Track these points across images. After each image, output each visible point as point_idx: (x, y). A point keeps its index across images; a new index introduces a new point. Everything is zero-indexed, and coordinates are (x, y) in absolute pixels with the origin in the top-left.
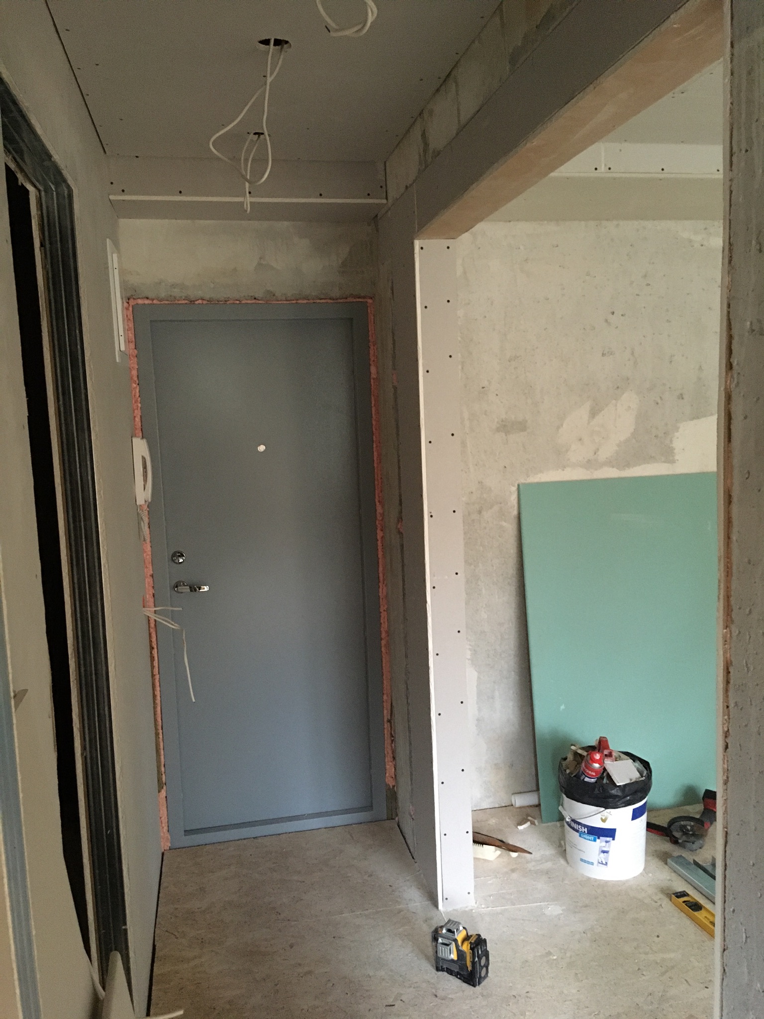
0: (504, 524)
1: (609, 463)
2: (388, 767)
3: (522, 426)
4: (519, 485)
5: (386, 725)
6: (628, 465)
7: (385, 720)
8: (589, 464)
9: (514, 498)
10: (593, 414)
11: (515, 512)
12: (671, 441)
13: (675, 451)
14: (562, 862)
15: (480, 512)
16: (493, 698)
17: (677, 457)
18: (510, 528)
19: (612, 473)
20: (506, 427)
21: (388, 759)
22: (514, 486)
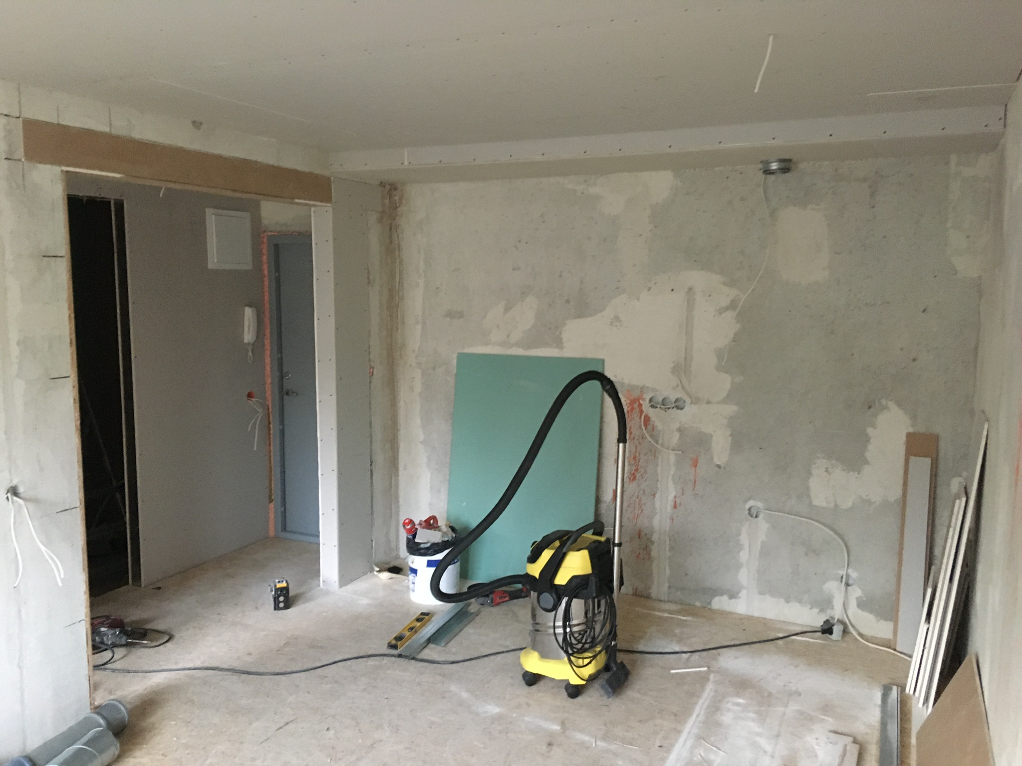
1: (517, 345)
3: (461, 315)
4: (458, 354)
6: (529, 347)
8: (503, 344)
9: (455, 362)
10: (507, 309)
12: (560, 334)
13: (563, 341)
15: (434, 368)
17: (564, 345)
19: (520, 352)
20: (450, 315)
22: (455, 354)
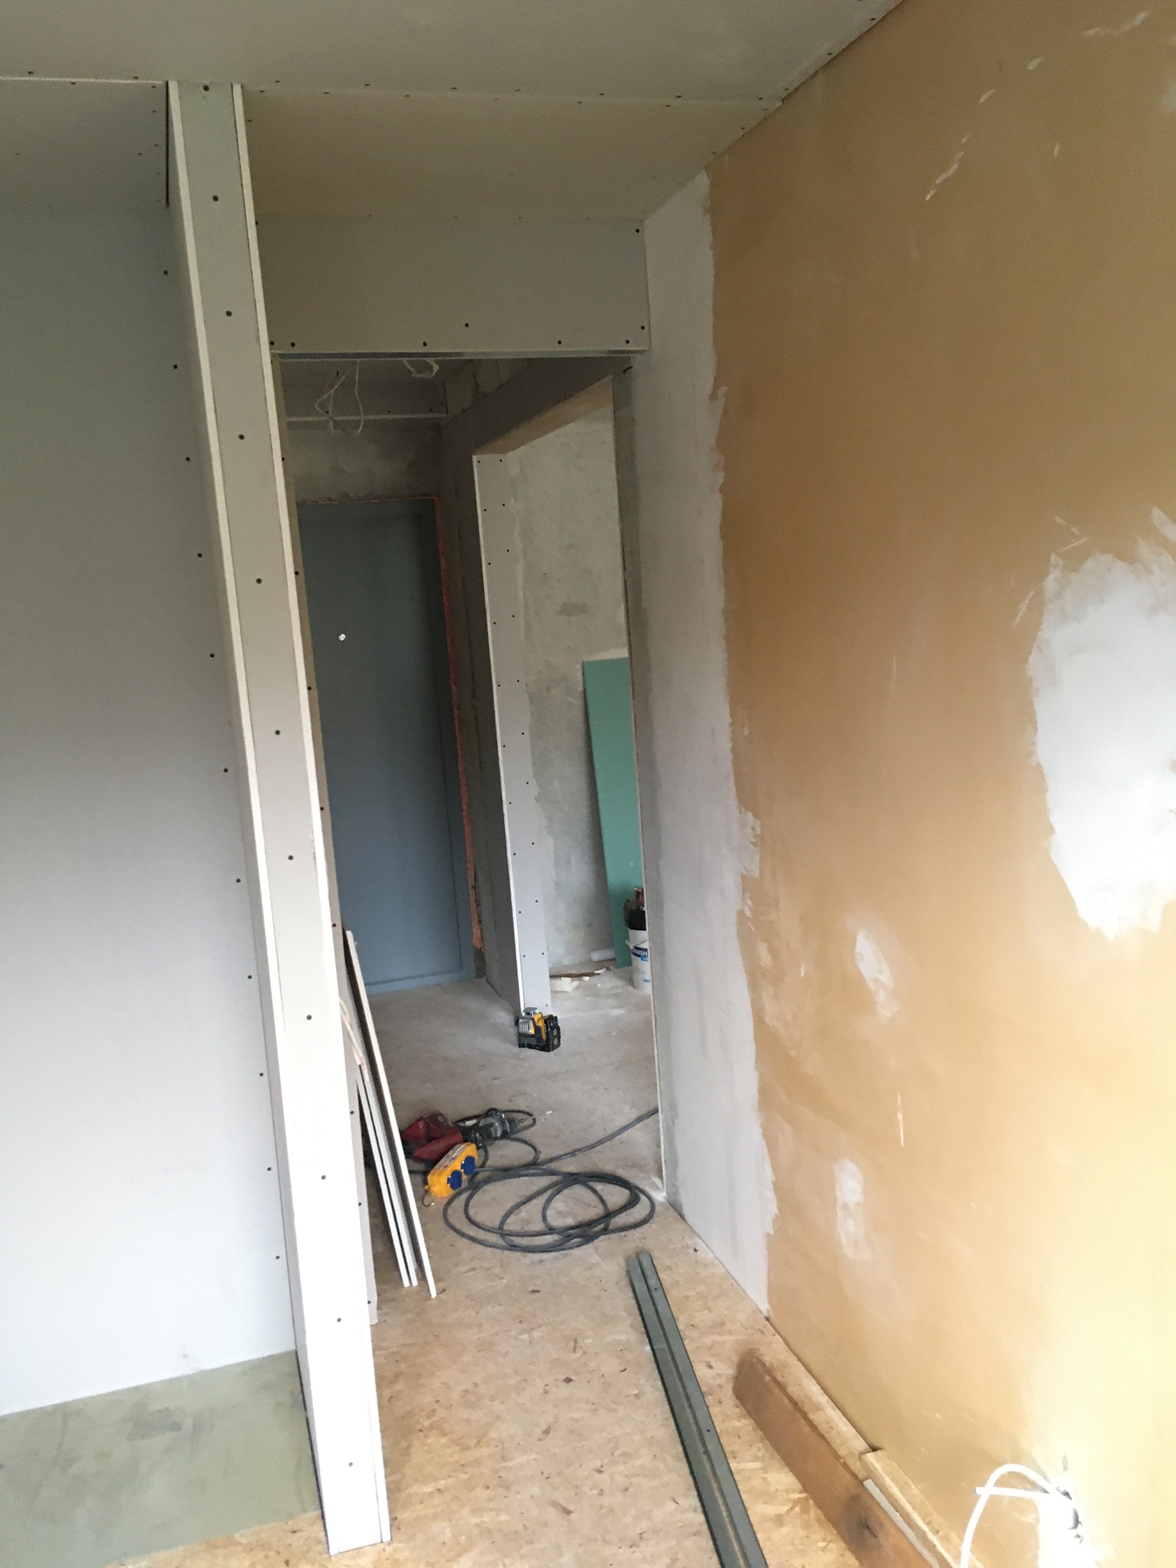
0: (570, 699)
2: (474, 931)
3: (583, 609)
4: (583, 663)
5: (472, 892)
7: (470, 887)
9: (579, 677)
11: (581, 689)
14: (630, 988)
15: (548, 689)
16: (569, 862)
18: (577, 703)
20: (568, 610)
21: (475, 923)
22: (578, 664)
